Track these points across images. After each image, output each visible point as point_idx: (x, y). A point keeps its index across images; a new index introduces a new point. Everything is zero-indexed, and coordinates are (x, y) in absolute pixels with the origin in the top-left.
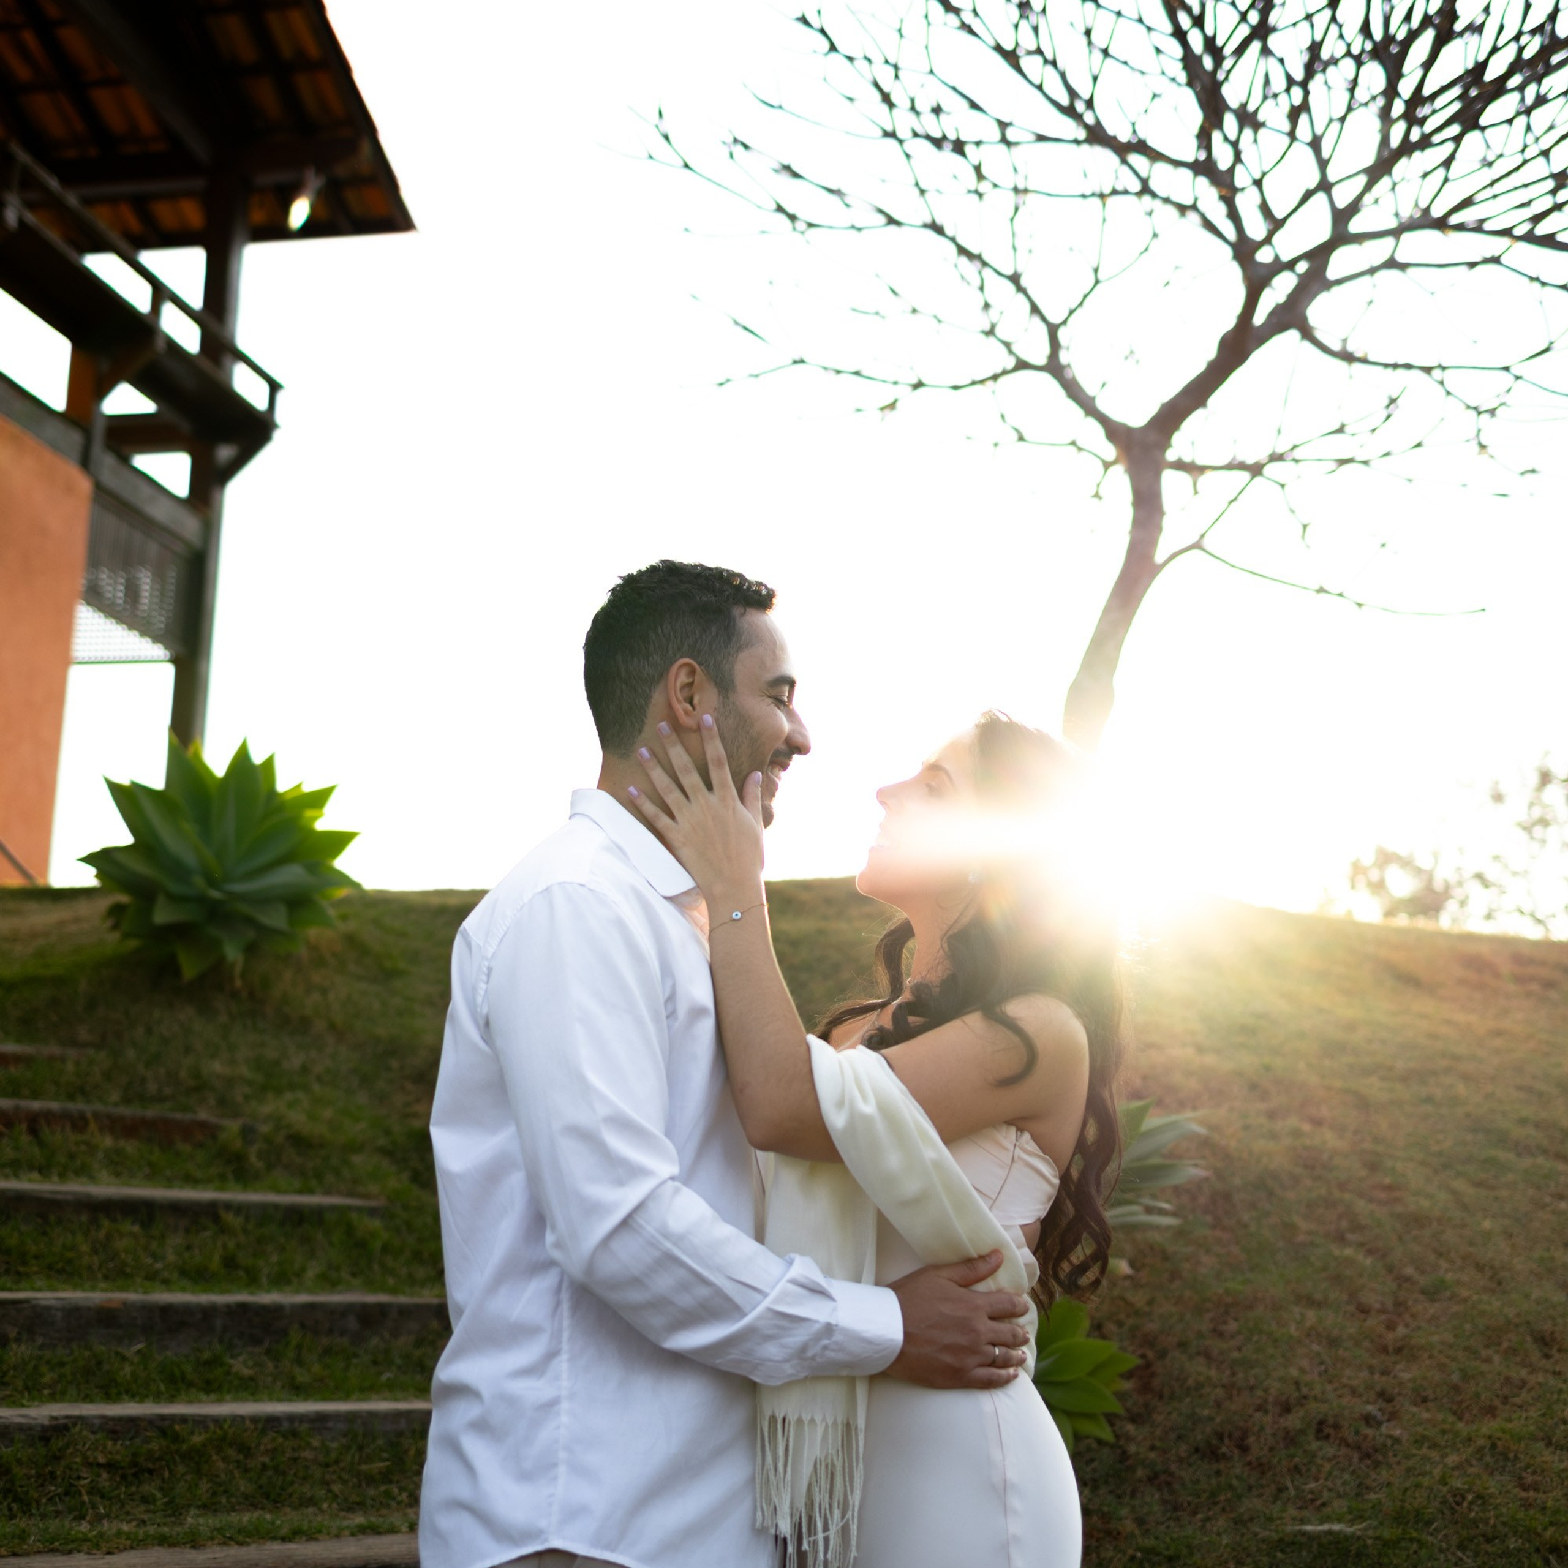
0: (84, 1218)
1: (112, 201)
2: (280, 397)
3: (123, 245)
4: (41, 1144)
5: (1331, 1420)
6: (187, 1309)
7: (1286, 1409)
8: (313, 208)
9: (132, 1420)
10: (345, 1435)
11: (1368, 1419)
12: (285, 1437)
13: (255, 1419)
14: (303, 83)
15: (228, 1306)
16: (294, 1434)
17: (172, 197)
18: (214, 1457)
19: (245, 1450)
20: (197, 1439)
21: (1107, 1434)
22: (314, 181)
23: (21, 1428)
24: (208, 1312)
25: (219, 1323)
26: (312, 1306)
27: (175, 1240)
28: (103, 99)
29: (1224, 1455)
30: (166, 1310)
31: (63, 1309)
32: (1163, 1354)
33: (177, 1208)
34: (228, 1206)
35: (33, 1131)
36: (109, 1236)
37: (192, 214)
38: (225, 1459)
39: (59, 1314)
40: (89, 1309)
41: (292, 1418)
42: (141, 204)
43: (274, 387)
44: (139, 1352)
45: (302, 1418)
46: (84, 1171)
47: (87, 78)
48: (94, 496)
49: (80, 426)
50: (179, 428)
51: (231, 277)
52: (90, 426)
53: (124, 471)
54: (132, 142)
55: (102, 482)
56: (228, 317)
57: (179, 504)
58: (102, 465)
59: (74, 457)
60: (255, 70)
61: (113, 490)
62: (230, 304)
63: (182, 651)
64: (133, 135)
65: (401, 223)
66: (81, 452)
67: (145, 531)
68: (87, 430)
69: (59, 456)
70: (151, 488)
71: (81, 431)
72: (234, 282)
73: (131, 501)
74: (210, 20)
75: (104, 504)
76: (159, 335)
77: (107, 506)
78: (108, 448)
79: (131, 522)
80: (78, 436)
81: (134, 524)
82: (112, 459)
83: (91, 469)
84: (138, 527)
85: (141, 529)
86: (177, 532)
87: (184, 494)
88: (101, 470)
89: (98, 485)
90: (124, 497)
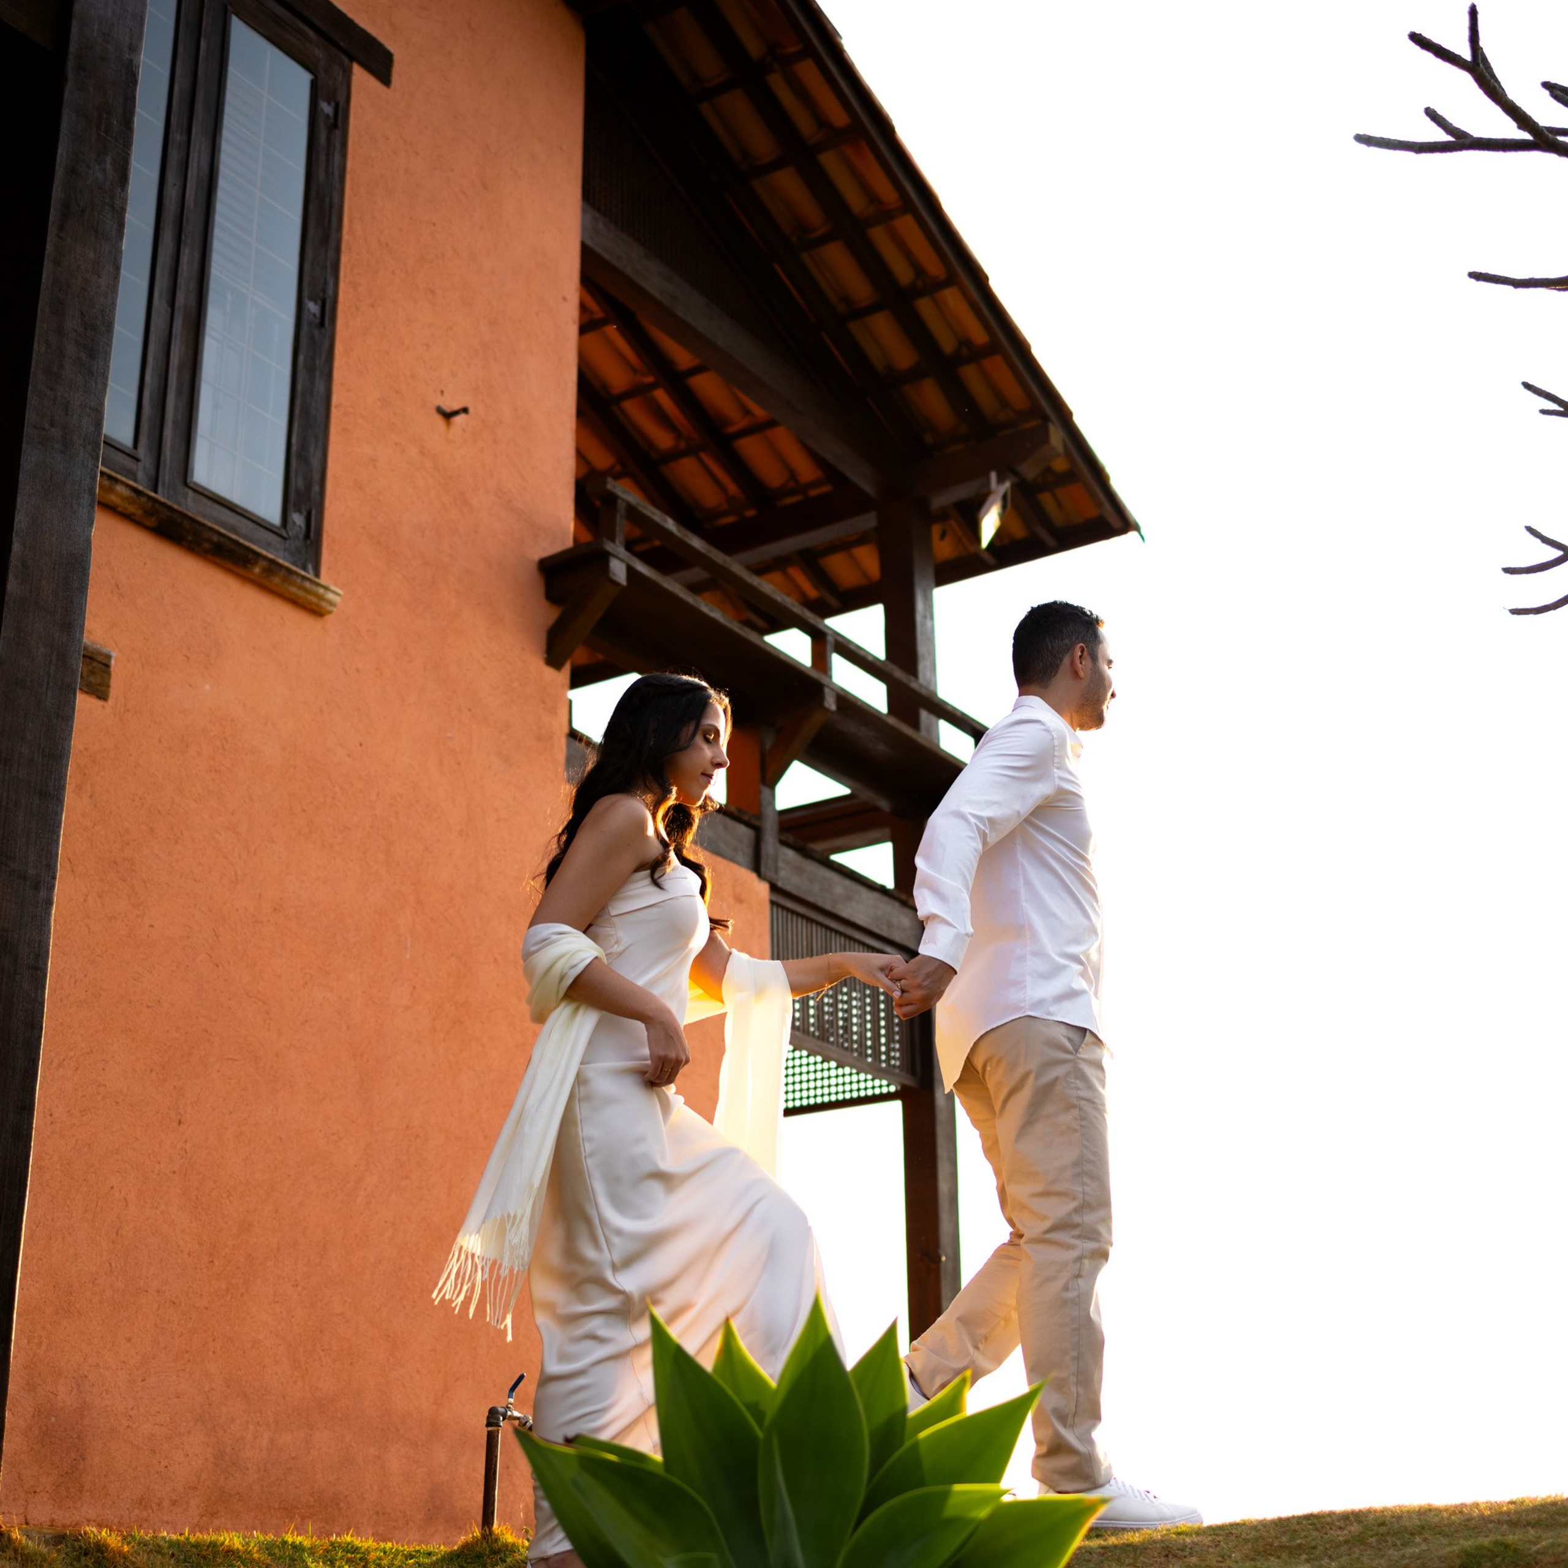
8: (1003, 517)
14: (970, 374)
17: (843, 546)
22: (1000, 488)
28: (751, 448)
37: (868, 560)
42: (810, 560)
47: (732, 429)
48: (772, 903)
49: (746, 818)
50: (877, 809)
51: (919, 618)
52: (759, 816)
53: (811, 867)
54: (792, 492)
55: (780, 884)
56: (922, 666)
57: (885, 899)
58: (781, 864)
59: (740, 858)
60: (915, 375)
61: (795, 892)
62: (921, 649)
63: (909, 1081)
64: (792, 484)
65: (1116, 523)
66: (747, 850)
67: (846, 936)
68: (756, 822)
69: (719, 859)
70: (848, 883)
71: (748, 824)
72: (924, 624)
73: (820, 903)
74: (853, 327)
75: (788, 910)
76: (826, 690)
77: (793, 912)
78: (784, 843)
79: (828, 928)
80: (743, 831)
81: (831, 929)
82: (789, 854)
83: (763, 869)
84: (837, 932)
85: (841, 934)
86: (885, 934)
87: (890, 883)
88: (776, 870)
89: (774, 888)
90: (810, 899)
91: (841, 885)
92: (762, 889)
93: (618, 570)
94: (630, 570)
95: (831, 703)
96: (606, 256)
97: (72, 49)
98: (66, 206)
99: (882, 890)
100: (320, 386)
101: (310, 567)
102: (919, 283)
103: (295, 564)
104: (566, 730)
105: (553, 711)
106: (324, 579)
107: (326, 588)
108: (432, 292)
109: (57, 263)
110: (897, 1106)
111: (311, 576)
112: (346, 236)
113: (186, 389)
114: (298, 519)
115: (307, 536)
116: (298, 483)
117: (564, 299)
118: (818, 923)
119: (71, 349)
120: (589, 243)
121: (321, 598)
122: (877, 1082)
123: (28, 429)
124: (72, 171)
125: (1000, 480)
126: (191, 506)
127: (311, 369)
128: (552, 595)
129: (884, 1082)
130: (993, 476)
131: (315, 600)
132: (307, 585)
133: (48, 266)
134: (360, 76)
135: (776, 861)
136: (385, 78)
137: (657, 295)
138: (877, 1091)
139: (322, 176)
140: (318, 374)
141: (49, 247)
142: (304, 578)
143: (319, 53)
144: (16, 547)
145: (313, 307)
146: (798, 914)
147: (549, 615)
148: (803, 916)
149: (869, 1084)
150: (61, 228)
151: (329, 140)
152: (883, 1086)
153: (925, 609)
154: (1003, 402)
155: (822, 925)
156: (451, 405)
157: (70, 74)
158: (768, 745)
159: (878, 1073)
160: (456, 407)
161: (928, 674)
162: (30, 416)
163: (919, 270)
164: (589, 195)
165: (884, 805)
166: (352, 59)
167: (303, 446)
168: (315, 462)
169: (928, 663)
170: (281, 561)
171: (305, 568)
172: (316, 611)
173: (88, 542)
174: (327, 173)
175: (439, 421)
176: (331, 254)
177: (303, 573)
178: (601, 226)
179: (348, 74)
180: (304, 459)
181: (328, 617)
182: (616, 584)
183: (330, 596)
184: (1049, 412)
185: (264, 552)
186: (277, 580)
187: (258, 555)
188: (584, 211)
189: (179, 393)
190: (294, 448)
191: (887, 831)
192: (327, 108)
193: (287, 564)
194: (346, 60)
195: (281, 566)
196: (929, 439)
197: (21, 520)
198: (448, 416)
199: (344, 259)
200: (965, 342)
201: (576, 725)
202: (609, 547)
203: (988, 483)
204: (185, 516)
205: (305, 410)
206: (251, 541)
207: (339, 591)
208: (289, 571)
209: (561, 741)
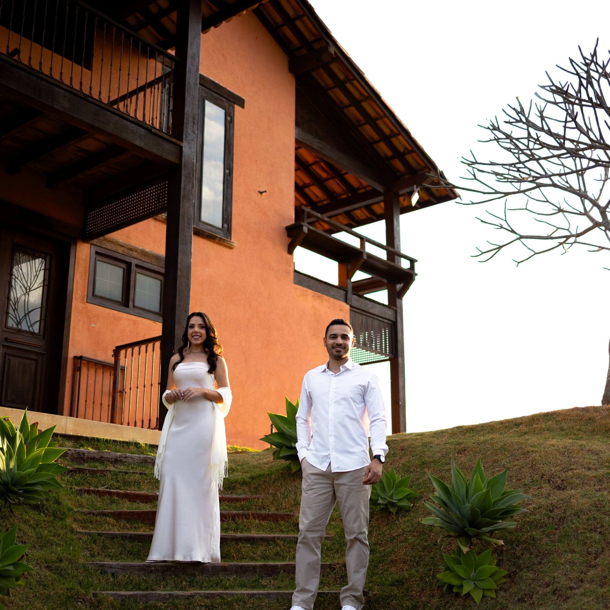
0: (234, 543)
1: (359, 208)
2: (416, 264)
3: (346, 228)
4: (236, 523)
5: (558, 589)
6: (248, 566)
7: (548, 586)
9: (213, 594)
10: (275, 599)
11: (571, 588)
12: (257, 599)
13: (248, 595)
14: (409, 158)
15: (260, 565)
16: (260, 598)
17: (376, 203)
18: (235, 604)
19: (245, 603)
20: (229, 599)
21: (494, 596)
22: (417, 190)
23: (182, 596)
24: (255, 567)
25: (258, 570)
26: (287, 565)
27: (262, 548)
29: (526, 601)
30: (241, 566)
31: (211, 567)
32: (521, 570)
33: (262, 539)
34: (278, 538)
35: (233, 519)
36: (241, 548)
38: (239, 605)
39: (210, 568)
40: (219, 566)
41: (259, 594)
43: (412, 261)
44: (234, 578)
45: (262, 594)
46: (248, 530)
47: (343, 172)
48: (351, 310)
49: (343, 288)
50: (382, 281)
51: (395, 227)
52: (347, 288)
53: (362, 300)
54: (361, 189)
55: (353, 305)
56: (396, 241)
57: (384, 307)
58: (353, 300)
59: (341, 299)
60: (392, 158)
61: (357, 307)
62: (396, 236)
63: (392, 356)
64: (361, 186)
65: (452, 196)
66: (344, 297)
67: (372, 318)
68: (345, 289)
69: (335, 300)
70: (373, 303)
71: (343, 290)
72: (396, 228)
73: (364, 309)
74: (375, 146)
75: (355, 312)
76: (364, 254)
77: (357, 312)
78: (353, 294)
79: (367, 316)
80: (342, 292)
81: (368, 316)
82: (356, 297)
83: (348, 302)
84: (370, 317)
85: (371, 317)
86: (384, 316)
87: (386, 303)
88: (351, 301)
89: (351, 306)
90: (362, 308)
91: (370, 304)
92: (348, 307)
93: (305, 229)
94: (309, 229)
95: (365, 257)
96: (302, 141)
97: (183, 163)
98: (184, 196)
99: (383, 305)
100: (230, 191)
101: (229, 237)
102: (392, 134)
103: (225, 237)
104: (293, 270)
105: (290, 266)
106: (233, 240)
107: (233, 243)
108: (256, 161)
109: (183, 208)
110: (388, 363)
111: (229, 240)
112: (235, 151)
113: (199, 198)
114: (226, 226)
115: (228, 229)
116: (225, 216)
117: (291, 155)
118: (364, 315)
119: (186, 225)
120: (297, 138)
121: (232, 245)
122: (382, 357)
123: (180, 242)
124: (184, 188)
125: (417, 188)
126: (201, 227)
127: (227, 187)
128: (289, 235)
129: (384, 356)
130: (415, 186)
131: (230, 245)
132: (229, 242)
133: (181, 209)
134: (237, 107)
135: (351, 299)
136: (243, 106)
137: (316, 148)
138: (382, 359)
139: (228, 137)
140: (229, 188)
141: (181, 205)
142: (228, 241)
143: (227, 104)
144: (179, 265)
145: (227, 171)
146: (358, 313)
147: (288, 241)
148: (360, 313)
149: (380, 357)
150: (183, 201)
151: (230, 127)
152: (383, 357)
153: (397, 224)
154: (419, 164)
155: (365, 315)
156: (262, 190)
157: (183, 168)
158: (349, 268)
159: (382, 354)
160: (263, 190)
161: (398, 243)
162: (180, 240)
163: (392, 131)
164: (298, 124)
165: (385, 281)
166: (234, 103)
167: (226, 207)
168: (229, 211)
169: (398, 240)
170: (222, 237)
171: (228, 238)
172: (231, 248)
173: (191, 262)
174: (229, 135)
175: (259, 195)
176: (231, 156)
177: (227, 239)
178: (301, 132)
179: (234, 108)
180: (226, 210)
181: (234, 249)
182: (305, 233)
183: (234, 244)
184: (431, 167)
185: (218, 236)
186: (221, 242)
187: (217, 237)
188: (296, 129)
189: (197, 199)
190: (224, 208)
191: (386, 287)
192: (229, 118)
193: (224, 238)
194: (233, 104)
195: (222, 239)
196: (399, 174)
197: (179, 260)
198: (261, 193)
199: (234, 157)
200: (406, 149)
201: (296, 269)
202: (303, 224)
203: (413, 188)
204: (200, 230)
205: (227, 198)
206: (215, 233)
207: (236, 243)
208: (224, 240)
209: (292, 273)
